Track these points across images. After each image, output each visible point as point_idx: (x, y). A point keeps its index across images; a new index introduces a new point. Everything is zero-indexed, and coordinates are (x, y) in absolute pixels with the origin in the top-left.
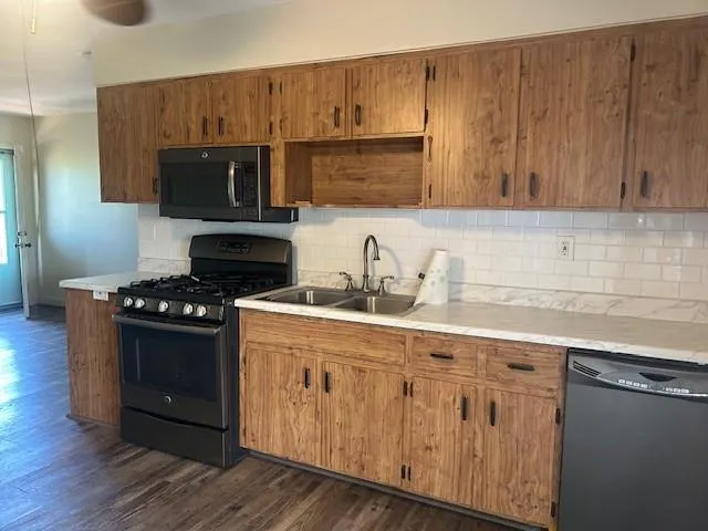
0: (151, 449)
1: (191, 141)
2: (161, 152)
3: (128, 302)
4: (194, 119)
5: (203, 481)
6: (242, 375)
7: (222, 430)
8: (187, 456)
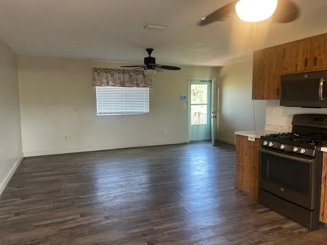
0: (272, 210)
1: (298, 70)
2: (282, 76)
3: (265, 143)
4: (300, 59)
5: (300, 232)
6: (323, 186)
7: (310, 210)
8: (290, 218)
